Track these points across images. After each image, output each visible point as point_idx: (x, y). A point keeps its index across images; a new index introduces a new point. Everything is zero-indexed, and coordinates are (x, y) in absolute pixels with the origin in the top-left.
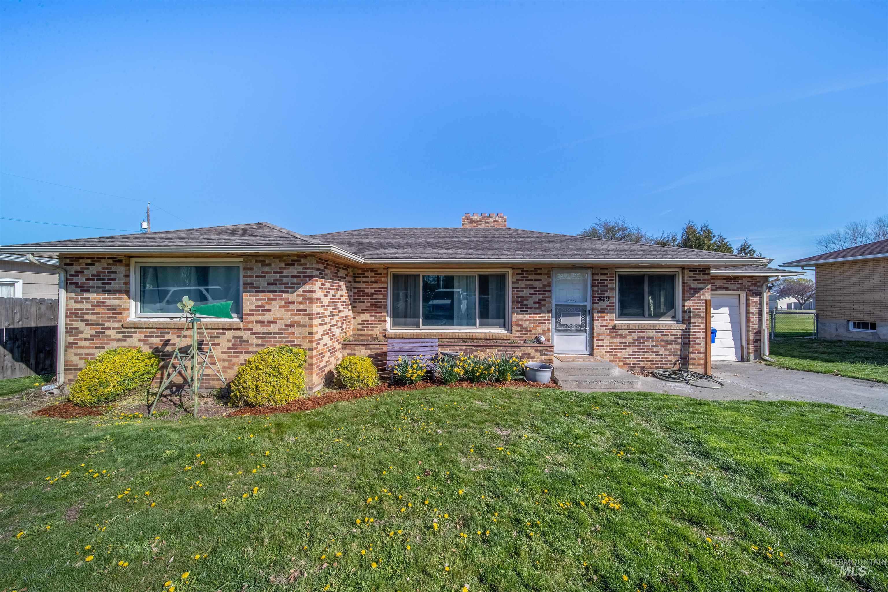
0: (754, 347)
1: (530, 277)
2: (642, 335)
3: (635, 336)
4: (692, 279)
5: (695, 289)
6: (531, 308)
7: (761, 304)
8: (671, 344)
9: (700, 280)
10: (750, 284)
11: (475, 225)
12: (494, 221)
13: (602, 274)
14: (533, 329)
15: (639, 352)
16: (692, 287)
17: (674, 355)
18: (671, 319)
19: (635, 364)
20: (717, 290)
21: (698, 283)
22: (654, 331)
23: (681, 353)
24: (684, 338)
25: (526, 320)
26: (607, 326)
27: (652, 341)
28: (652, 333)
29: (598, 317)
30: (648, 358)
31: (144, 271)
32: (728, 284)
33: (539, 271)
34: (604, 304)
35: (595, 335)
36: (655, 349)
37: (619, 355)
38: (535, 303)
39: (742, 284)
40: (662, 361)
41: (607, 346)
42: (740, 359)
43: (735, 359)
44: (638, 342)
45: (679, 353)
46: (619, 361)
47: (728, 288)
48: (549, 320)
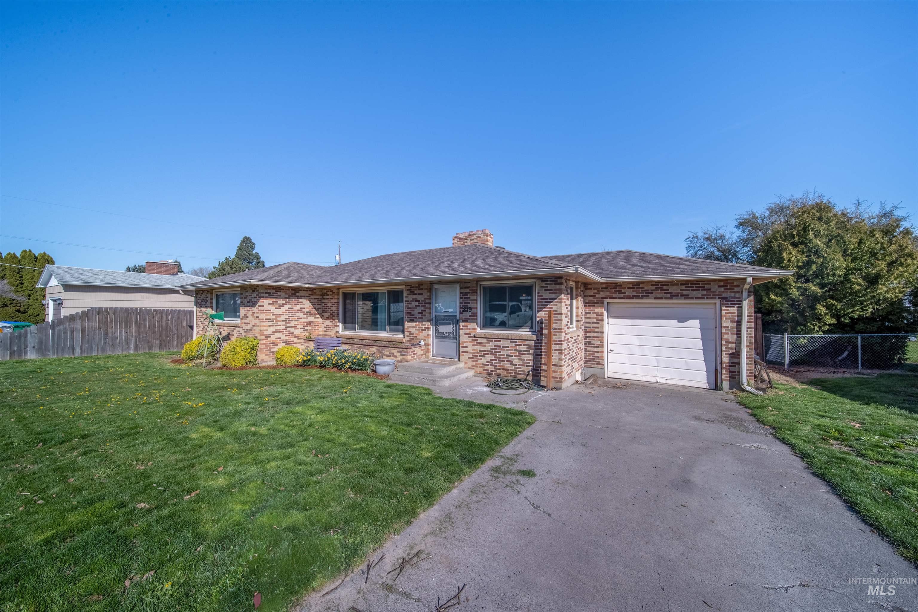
0: (730, 372)
1: (415, 292)
2: (498, 344)
3: (492, 344)
4: (544, 289)
5: (547, 299)
6: (416, 318)
7: (740, 315)
8: (525, 354)
9: (551, 290)
10: (722, 289)
11: (463, 243)
12: (478, 237)
13: (466, 288)
14: (418, 334)
15: (496, 360)
16: (544, 297)
17: (527, 366)
18: (529, 330)
19: (492, 371)
20: (672, 299)
21: (550, 293)
22: (509, 340)
23: (534, 363)
24: (537, 349)
25: (413, 327)
26: (470, 334)
27: (507, 350)
28: (507, 343)
29: (463, 326)
30: (504, 366)
31: (217, 296)
32: (688, 290)
33: (421, 287)
34: (468, 314)
35: (461, 342)
36: (510, 358)
37: (479, 361)
38: (419, 313)
39: (710, 289)
40: (516, 371)
41: (470, 353)
42: (713, 386)
43: (705, 385)
44: (495, 351)
45: (531, 363)
46: (480, 367)
47: (688, 295)
48: (428, 328)
